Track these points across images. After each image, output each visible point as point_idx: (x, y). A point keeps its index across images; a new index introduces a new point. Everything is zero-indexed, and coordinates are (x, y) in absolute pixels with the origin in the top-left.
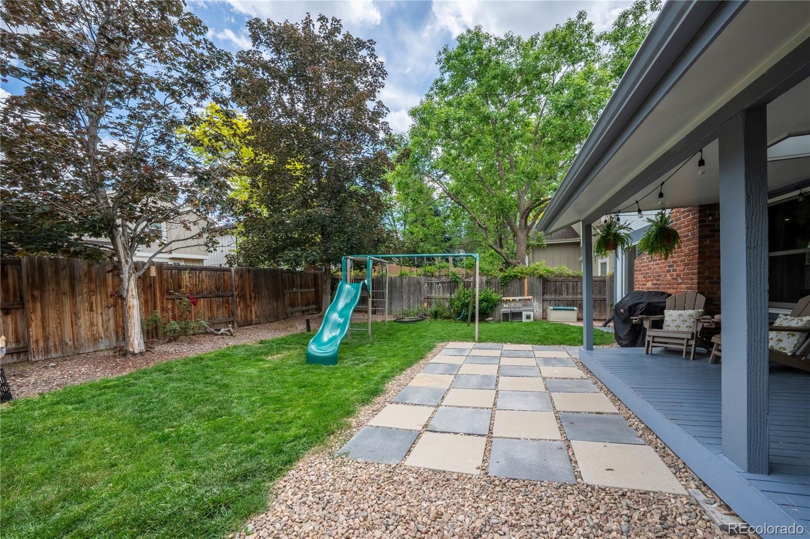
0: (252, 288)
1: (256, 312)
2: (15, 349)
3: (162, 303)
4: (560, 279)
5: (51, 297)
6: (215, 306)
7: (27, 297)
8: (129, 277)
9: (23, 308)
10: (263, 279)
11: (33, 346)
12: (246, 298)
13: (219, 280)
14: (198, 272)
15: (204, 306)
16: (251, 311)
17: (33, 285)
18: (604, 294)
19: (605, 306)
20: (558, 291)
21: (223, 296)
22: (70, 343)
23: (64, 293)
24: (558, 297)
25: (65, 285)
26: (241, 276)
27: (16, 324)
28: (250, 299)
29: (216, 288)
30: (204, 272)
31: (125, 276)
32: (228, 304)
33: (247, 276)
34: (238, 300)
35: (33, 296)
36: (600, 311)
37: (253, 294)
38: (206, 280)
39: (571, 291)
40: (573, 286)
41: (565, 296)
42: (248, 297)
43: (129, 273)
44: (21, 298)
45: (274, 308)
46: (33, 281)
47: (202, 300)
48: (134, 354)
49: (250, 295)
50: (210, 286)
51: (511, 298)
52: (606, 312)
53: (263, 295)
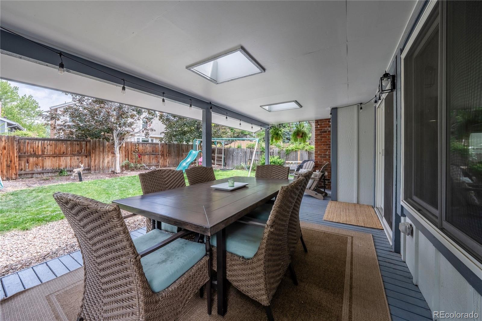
0: (167, 151)
1: (168, 162)
2: (88, 169)
3: (131, 156)
5: (97, 153)
6: (151, 158)
7: (91, 152)
8: (117, 147)
9: (90, 156)
10: (172, 148)
11: (92, 168)
12: (164, 156)
13: (154, 148)
14: (145, 145)
15: (147, 158)
16: (166, 161)
17: (93, 149)
21: (155, 155)
22: (101, 168)
23: (101, 152)
25: (102, 148)
26: (163, 147)
27: (88, 161)
28: (166, 156)
29: (152, 151)
30: (148, 145)
31: (115, 146)
32: (157, 158)
33: (165, 146)
34: (161, 156)
35: (93, 152)
37: (167, 154)
38: (149, 148)
42: (165, 155)
43: (117, 145)
44: (90, 152)
45: (177, 161)
46: (93, 147)
47: (146, 156)
48: (117, 173)
49: (166, 155)
50: (150, 150)
53: (172, 155)
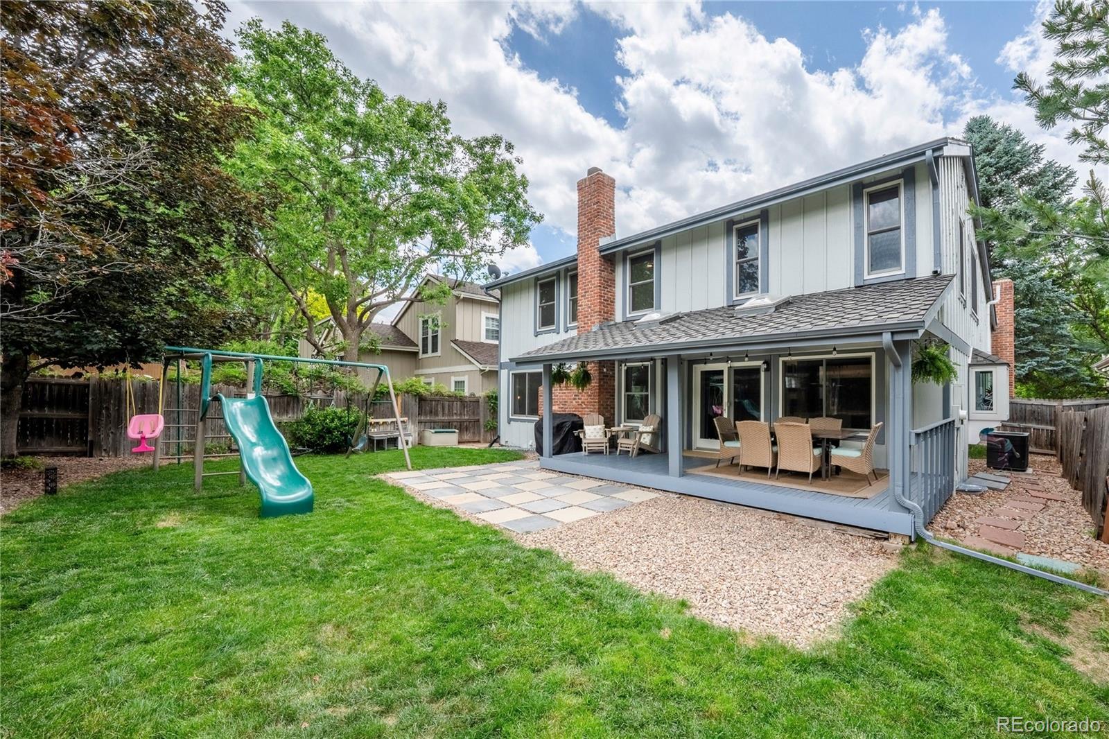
4: (438, 397)
18: (478, 414)
19: (479, 426)
20: (433, 412)
24: (433, 418)
36: (474, 433)
39: (446, 412)
40: (449, 406)
41: (440, 417)
51: (381, 421)
52: (480, 434)
